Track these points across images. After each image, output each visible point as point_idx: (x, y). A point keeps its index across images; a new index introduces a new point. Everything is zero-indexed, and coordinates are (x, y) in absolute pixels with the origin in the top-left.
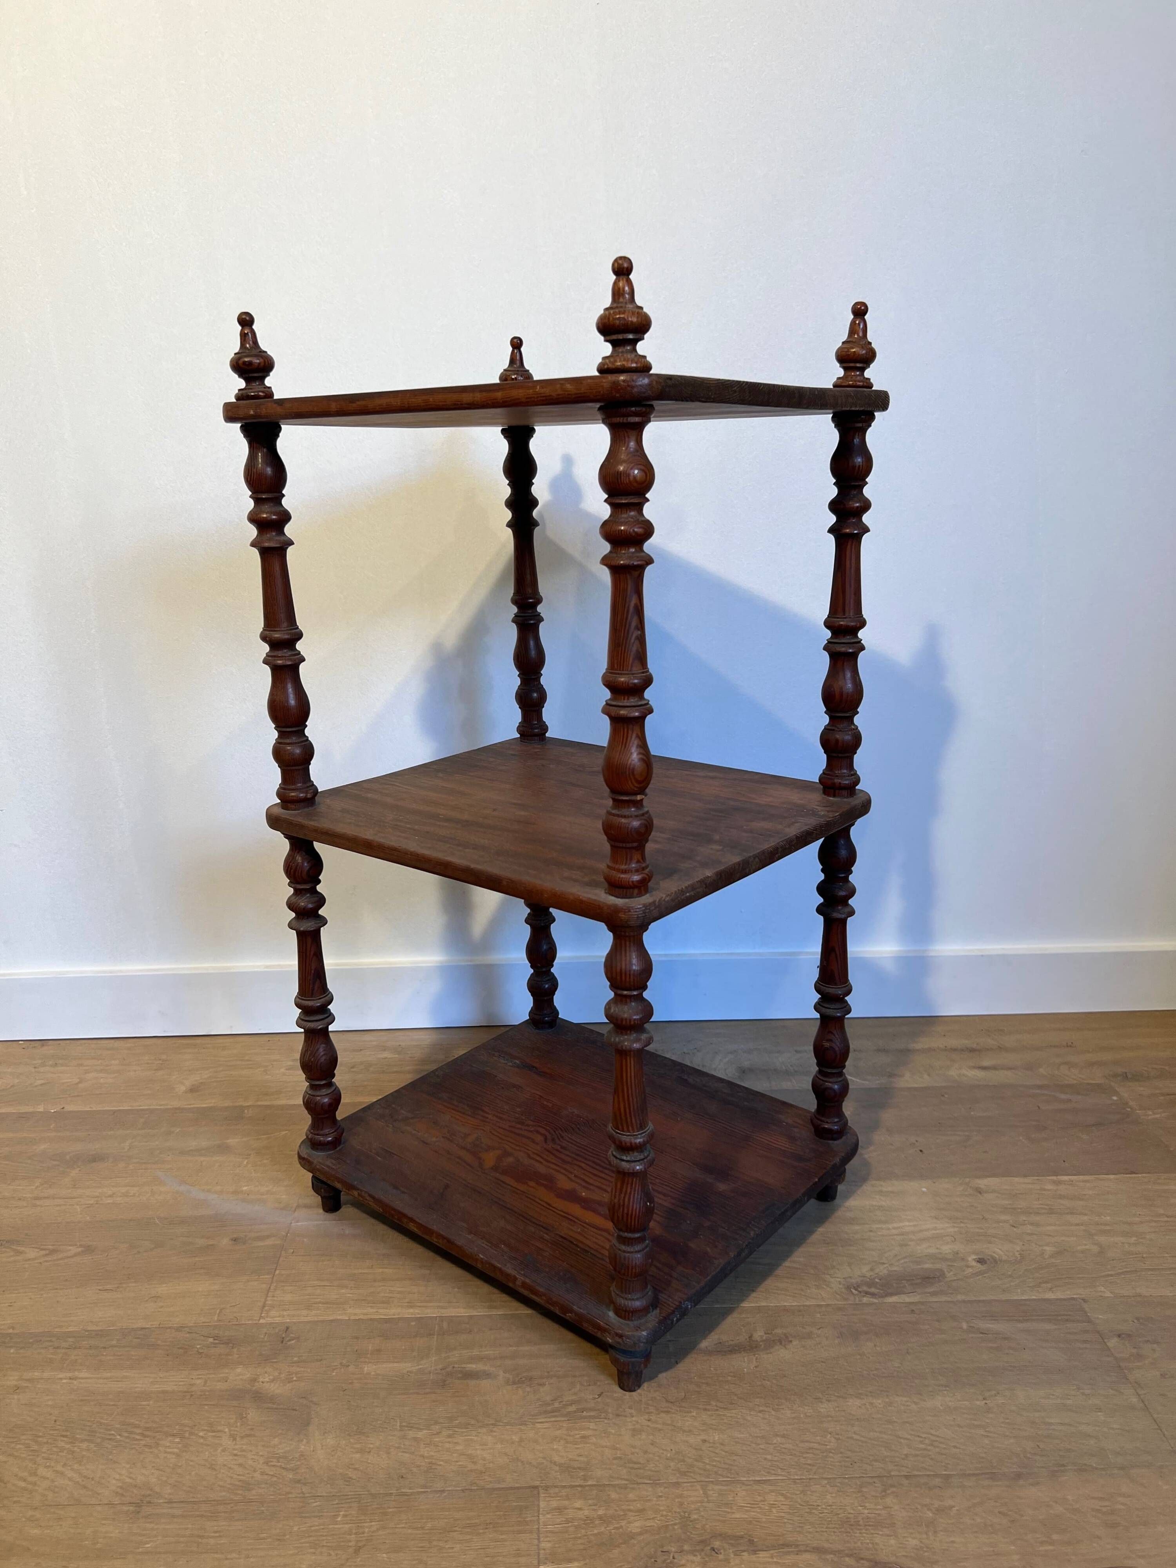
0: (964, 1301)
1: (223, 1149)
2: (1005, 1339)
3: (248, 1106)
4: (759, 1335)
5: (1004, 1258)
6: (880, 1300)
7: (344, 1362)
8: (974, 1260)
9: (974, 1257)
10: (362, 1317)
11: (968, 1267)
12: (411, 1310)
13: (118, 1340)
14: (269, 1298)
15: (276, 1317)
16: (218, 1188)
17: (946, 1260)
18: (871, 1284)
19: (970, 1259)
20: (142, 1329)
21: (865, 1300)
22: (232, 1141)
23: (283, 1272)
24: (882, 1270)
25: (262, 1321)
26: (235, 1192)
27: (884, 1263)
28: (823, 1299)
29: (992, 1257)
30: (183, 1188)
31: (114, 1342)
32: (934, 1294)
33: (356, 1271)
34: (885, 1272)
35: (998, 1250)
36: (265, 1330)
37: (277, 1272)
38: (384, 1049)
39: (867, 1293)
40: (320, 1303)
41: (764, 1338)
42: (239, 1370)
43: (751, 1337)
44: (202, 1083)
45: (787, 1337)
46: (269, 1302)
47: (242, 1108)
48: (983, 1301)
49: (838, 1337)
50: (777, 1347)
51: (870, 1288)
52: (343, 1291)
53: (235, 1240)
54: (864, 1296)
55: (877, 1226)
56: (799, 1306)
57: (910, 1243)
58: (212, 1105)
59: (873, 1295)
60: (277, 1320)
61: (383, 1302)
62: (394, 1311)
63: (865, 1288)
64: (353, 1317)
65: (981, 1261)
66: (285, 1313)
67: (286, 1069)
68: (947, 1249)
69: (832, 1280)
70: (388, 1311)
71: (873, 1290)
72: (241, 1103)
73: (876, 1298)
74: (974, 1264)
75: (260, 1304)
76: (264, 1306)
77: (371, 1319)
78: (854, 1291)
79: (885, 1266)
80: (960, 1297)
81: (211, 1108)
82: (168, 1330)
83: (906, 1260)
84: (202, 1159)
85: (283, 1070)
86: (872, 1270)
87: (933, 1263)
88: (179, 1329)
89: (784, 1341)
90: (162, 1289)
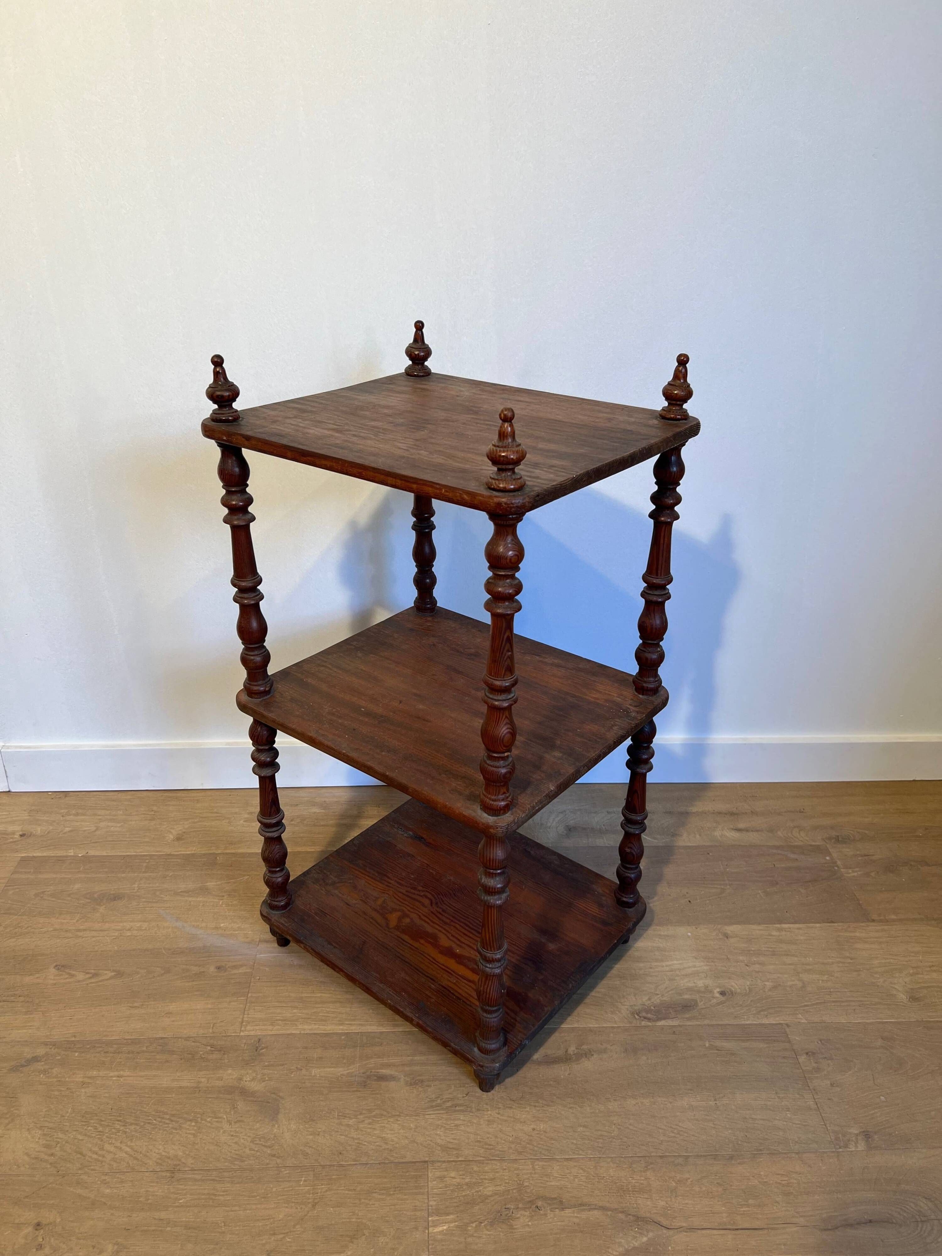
0: (708, 1025)
1: (204, 891)
2: (733, 1054)
3: (219, 854)
4: (572, 1049)
5: (739, 991)
6: (654, 1023)
7: (299, 1066)
8: (718, 992)
9: (718, 990)
10: (308, 1032)
11: (714, 998)
12: (341, 1027)
13: (147, 1047)
14: (245, 1016)
15: (252, 1031)
16: (204, 925)
17: (699, 992)
18: (648, 1011)
19: (715, 991)
20: (162, 1038)
21: (643, 1023)
22: (211, 884)
23: (254, 995)
24: (656, 1000)
25: (242, 1034)
26: (216, 928)
27: (658, 994)
28: (615, 1022)
29: (731, 991)
30: (179, 924)
31: (145, 1049)
32: (689, 1019)
33: (304, 995)
34: (658, 1001)
35: (735, 985)
36: (244, 1041)
37: (250, 995)
38: (314, 804)
39: (645, 1018)
40: (280, 1020)
41: (575, 1052)
42: (229, 1072)
43: (566, 1051)
44: (184, 832)
45: (590, 1052)
46: (245, 1019)
47: (215, 855)
48: (721, 1025)
49: (624, 1052)
50: (583, 1059)
51: (647, 1013)
52: (295, 1011)
53: (219, 968)
54: (643, 1020)
55: (656, 964)
56: (599, 1027)
57: (676, 978)
58: (193, 852)
59: (649, 1019)
60: (252, 1033)
61: (322, 1020)
62: (330, 1028)
63: (644, 1014)
64: (302, 1032)
65: (723, 993)
66: (257, 1028)
67: (244, 821)
68: (700, 983)
69: (622, 1007)
70: (326, 1027)
71: (649, 1016)
72: (214, 850)
73: (650, 1022)
74: (718, 995)
75: (240, 1020)
76: (242, 1022)
77: (315, 1034)
78: (636, 1016)
79: (658, 996)
80: (706, 1022)
81: (193, 855)
82: (180, 1040)
83: (673, 992)
84: (190, 899)
85: (242, 822)
86: (649, 999)
87: (691, 995)
88: (187, 1039)
89: (587, 1054)
90: (173, 1007)
